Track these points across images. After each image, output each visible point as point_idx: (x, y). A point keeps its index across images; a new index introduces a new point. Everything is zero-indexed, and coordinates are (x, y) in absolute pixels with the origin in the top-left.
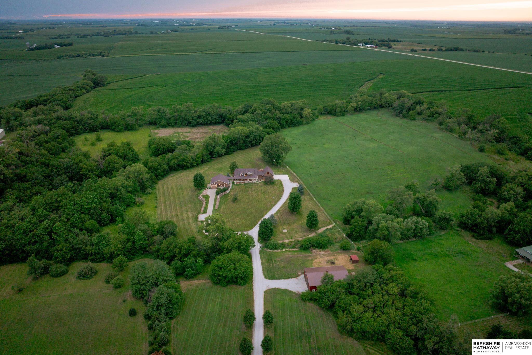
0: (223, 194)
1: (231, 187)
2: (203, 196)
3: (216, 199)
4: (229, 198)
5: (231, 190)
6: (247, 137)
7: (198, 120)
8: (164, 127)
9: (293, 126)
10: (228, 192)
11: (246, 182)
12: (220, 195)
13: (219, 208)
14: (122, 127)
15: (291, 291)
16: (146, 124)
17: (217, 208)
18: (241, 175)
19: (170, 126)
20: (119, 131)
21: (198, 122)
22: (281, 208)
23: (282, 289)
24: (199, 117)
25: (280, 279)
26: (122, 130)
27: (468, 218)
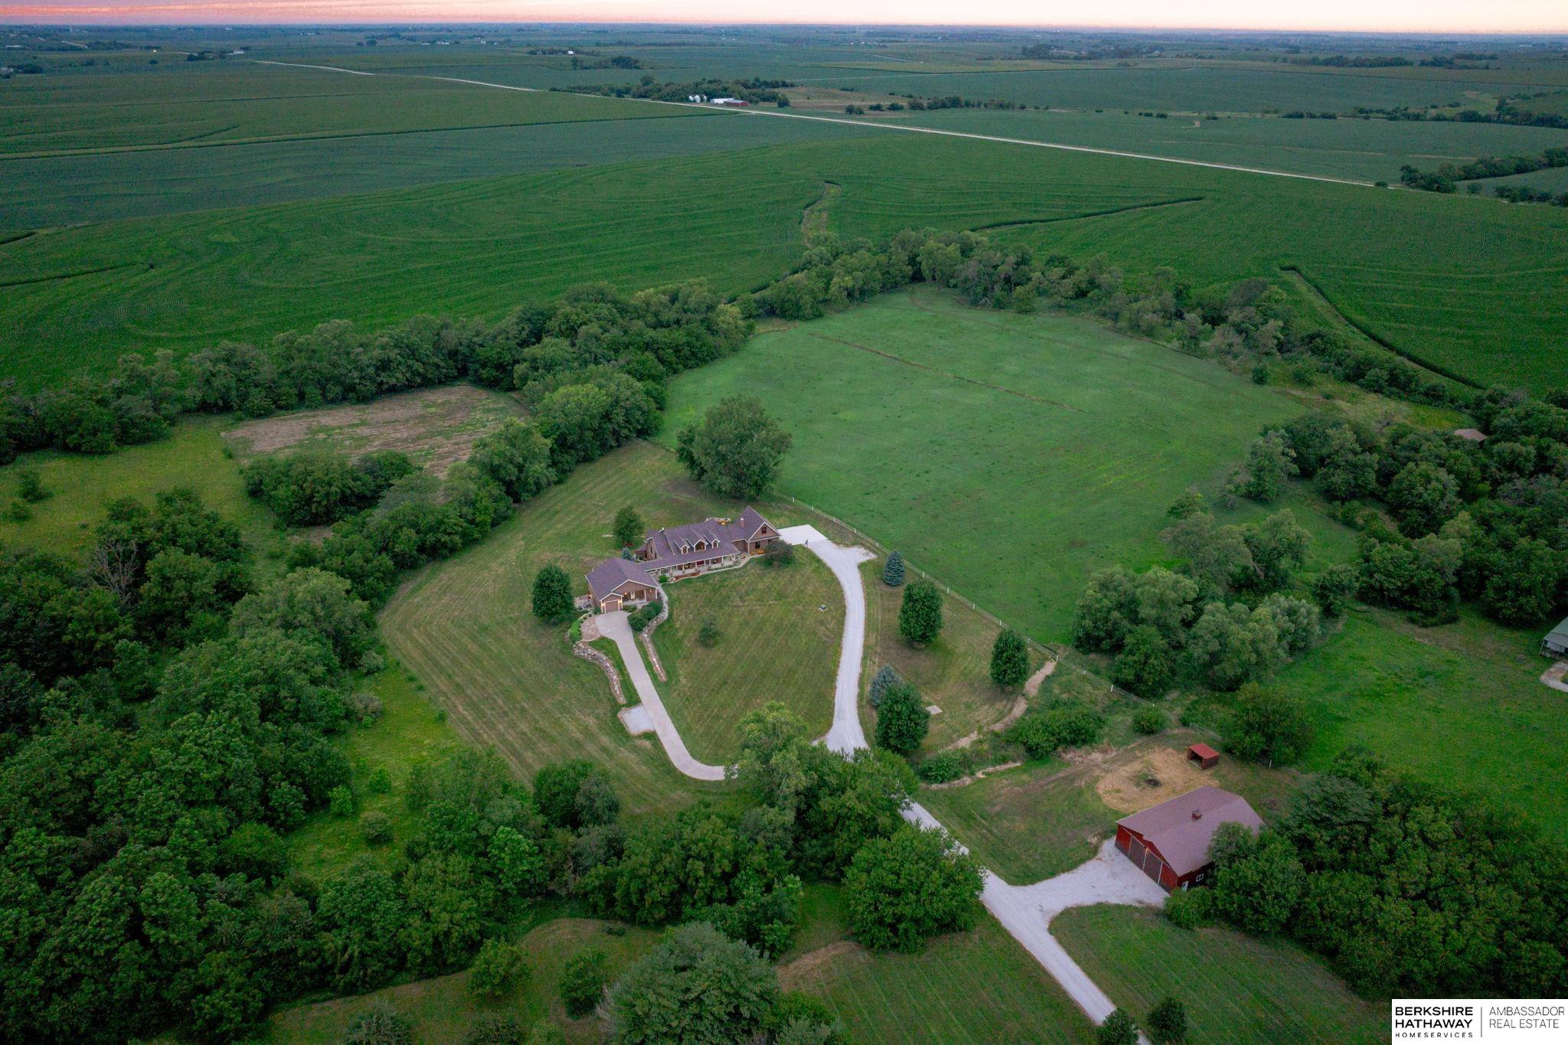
0: (654, 623)
1: (665, 598)
2: (592, 644)
3: (640, 645)
4: (681, 633)
5: (671, 604)
6: (607, 416)
7: (384, 377)
8: (261, 414)
9: (697, 365)
10: (665, 615)
11: (704, 570)
12: (646, 629)
13: (668, 673)
14: (106, 436)
15: (1118, 906)
16: (186, 411)
17: (663, 678)
18: (685, 550)
19: (280, 408)
20: (102, 451)
21: (381, 383)
22: (867, 636)
23: (1088, 908)
24: (384, 366)
25: (1053, 874)
26: (113, 445)
27: (1389, 575)
